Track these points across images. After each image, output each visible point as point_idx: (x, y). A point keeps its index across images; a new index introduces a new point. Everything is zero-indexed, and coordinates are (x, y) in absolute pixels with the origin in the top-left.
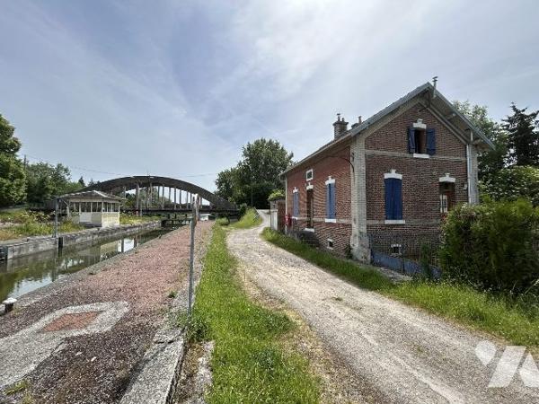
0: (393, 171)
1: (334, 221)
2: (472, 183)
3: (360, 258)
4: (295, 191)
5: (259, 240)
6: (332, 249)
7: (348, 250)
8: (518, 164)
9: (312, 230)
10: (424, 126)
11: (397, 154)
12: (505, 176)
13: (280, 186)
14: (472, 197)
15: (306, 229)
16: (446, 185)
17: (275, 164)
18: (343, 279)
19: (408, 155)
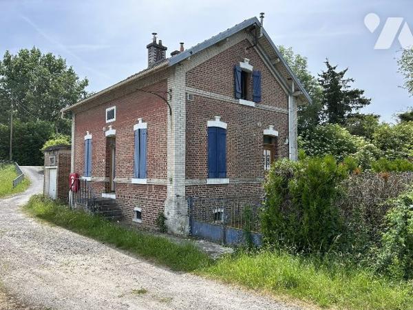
0: (218, 118)
1: (143, 181)
2: (293, 138)
3: (176, 231)
4: (89, 136)
5: (21, 216)
6: (139, 221)
7: (162, 219)
8: (330, 122)
9: (113, 196)
10: (250, 68)
11: (218, 97)
12: (320, 133)
13: (64, 129)
14: (292, 151)
15: (104, 195)
16: (269, 139)
17: (56, 93)
18: (151, 262)
19: (234, 100)
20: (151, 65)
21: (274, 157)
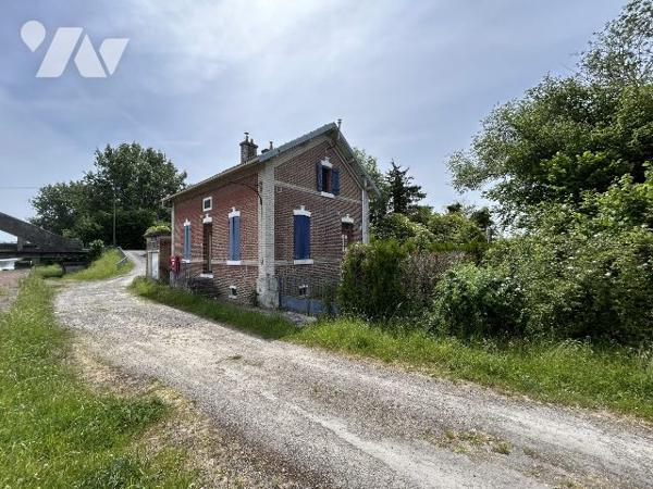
0: (303, 208)
1: (238, 263)
2: (365, 226)
3: (268, 306)
4: (187, 223)
6: (235, 297)
7: (254, 297)
8: (395, 211)
9: (211, 276)
10: (330, 165)
11: (304, 189)
12: (387, 221)
13: (166, 218)
14: (365, 237)
15: (202, 275)
16: (346, 225)
17: (156, 185)
19: (315, 192)
20: (243, 161)
21: (350, 241)
